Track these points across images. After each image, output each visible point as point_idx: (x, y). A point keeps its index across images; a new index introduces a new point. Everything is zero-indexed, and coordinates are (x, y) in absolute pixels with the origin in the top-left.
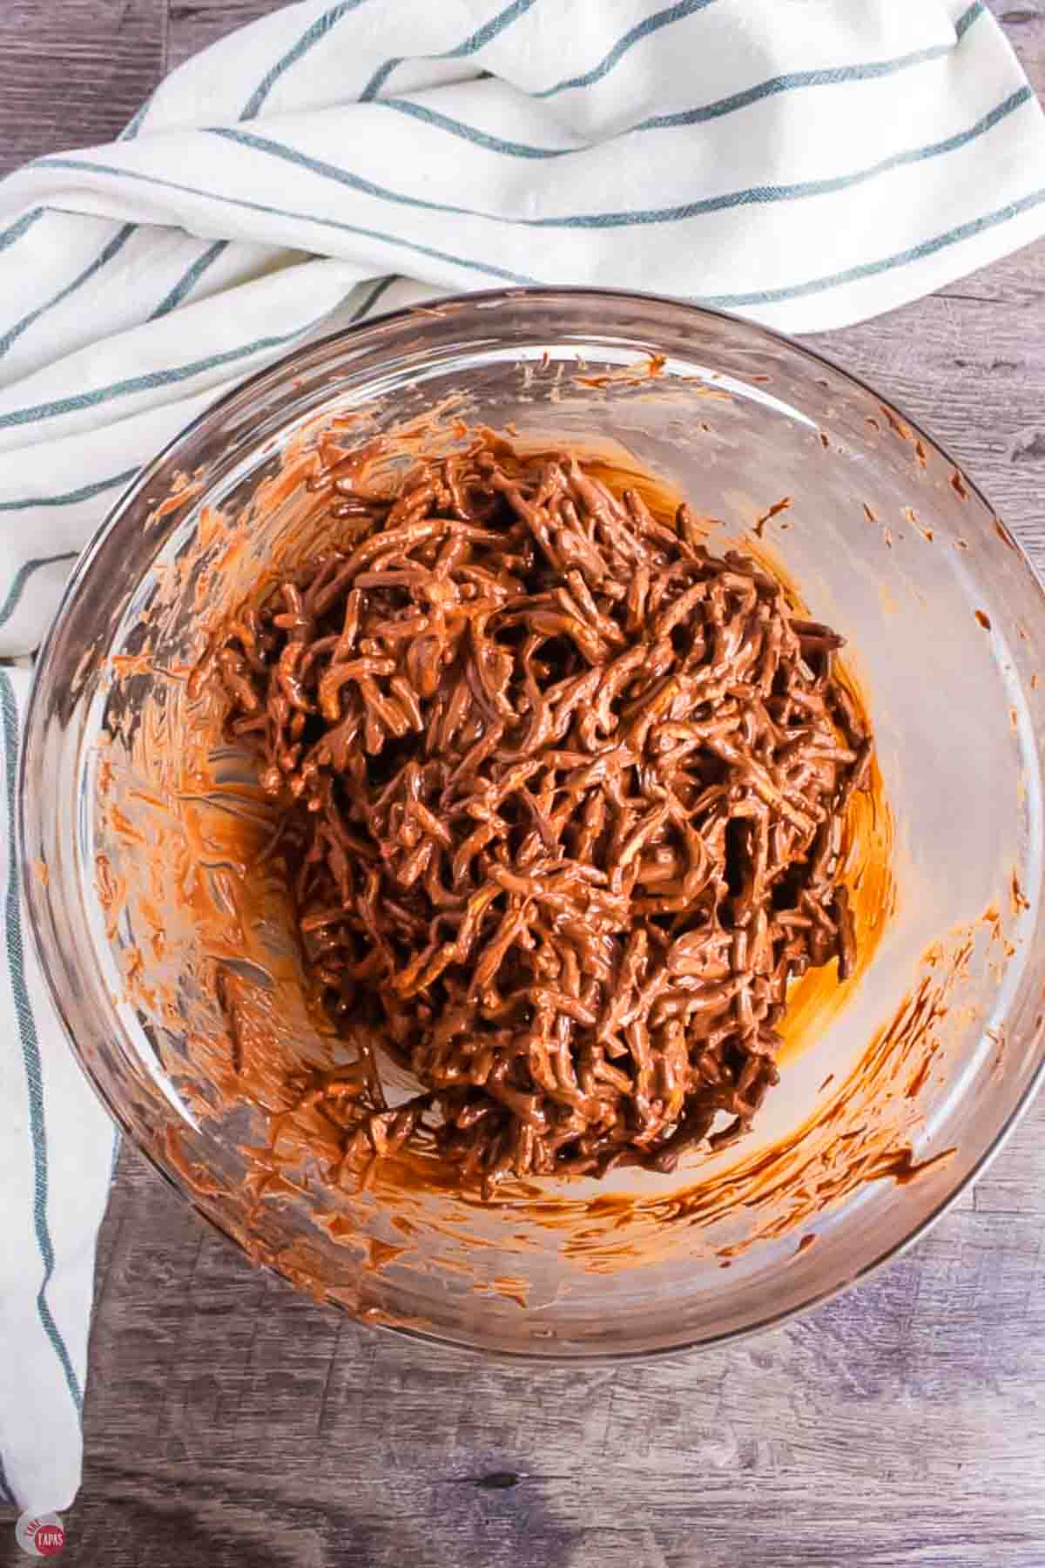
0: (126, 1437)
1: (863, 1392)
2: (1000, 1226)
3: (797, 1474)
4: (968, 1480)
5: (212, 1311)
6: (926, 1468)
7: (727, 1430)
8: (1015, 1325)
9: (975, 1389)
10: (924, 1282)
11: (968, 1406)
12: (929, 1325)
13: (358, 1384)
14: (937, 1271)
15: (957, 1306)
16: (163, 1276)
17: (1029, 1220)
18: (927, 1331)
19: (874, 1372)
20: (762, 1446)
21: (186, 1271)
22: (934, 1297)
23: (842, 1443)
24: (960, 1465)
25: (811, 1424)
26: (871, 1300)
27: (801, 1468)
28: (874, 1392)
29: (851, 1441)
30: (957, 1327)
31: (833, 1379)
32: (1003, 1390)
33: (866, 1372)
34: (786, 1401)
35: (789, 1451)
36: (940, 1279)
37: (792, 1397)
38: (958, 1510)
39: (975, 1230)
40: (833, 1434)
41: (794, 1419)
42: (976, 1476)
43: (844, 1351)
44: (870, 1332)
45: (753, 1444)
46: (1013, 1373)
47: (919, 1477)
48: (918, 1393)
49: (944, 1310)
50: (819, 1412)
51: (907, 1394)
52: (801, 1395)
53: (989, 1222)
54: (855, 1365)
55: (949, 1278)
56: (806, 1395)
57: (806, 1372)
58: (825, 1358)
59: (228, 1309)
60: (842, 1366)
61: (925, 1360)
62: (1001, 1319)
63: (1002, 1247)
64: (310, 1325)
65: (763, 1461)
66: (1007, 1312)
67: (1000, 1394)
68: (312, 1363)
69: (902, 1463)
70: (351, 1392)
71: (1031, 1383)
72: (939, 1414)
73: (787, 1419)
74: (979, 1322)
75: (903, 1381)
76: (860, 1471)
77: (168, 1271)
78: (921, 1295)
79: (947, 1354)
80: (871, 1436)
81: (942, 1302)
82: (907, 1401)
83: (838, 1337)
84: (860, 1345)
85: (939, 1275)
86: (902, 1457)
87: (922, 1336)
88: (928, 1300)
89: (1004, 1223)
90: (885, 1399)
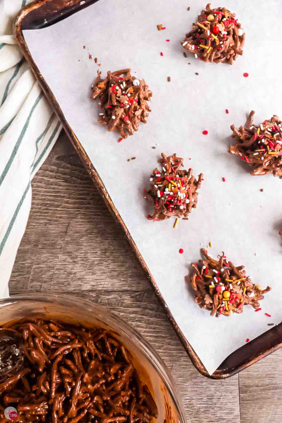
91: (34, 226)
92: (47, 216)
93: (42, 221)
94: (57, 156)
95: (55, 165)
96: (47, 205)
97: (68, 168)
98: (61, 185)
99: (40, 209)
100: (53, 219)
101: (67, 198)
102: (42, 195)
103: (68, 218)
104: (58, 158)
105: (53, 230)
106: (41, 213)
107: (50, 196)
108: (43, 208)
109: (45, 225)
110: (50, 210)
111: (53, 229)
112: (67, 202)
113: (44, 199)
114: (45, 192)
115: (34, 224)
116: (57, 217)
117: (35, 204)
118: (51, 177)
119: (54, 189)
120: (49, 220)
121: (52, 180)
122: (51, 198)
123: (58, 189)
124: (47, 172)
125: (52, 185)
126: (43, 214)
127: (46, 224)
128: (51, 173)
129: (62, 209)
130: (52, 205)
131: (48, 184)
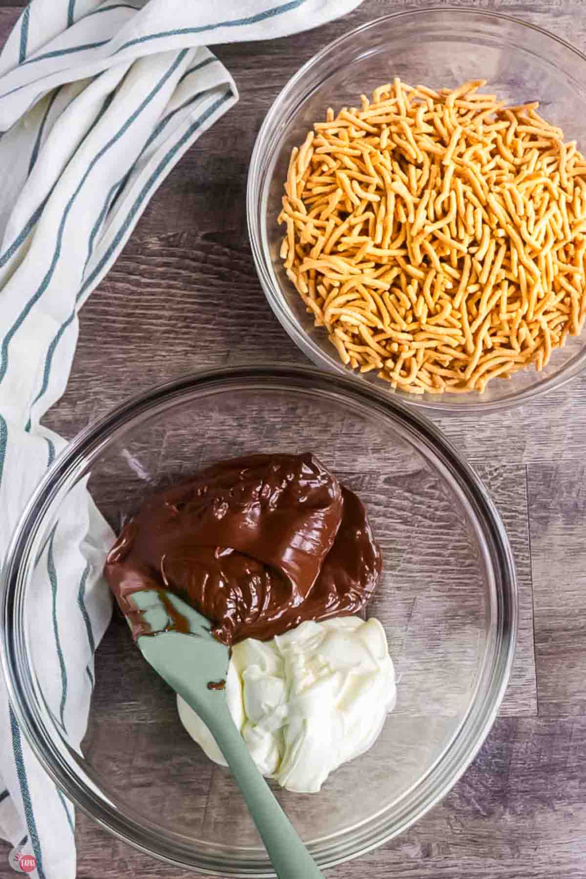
0: (94, 860)
1: (485, 814)
2: (551, 724)
3: (452, 859)
4: (541, 857)
5: (142, 785)
6: (518, 851)
7: (416, 838)
8: (561, 774)
9: (542, 809)
10: (514, 754)
11: (539, 818)
12: (517, 777)
13: (220, 819)
14: (520, 748)
15: (532, 766)
16: (115, 769)
17: (566, 719)
18: (516, 780)
19: (489, 803)
20: (434, 845)
21: (127, 765)
22: (519, 762)
23: (475, 841)
24: (536, 849)
25: (458, 832)
26: (487, 765)
27: (454, 855)
28: (490, 813)
29: (480, 840)
30: (531, 777)
31: (469, 808)
32: (556, 808)
33: (486, 804)
34: (445, 821)
35: (448, 847)
36: (522, 753)
37: (448, 818)
38: (537, 872)
39: (539, 726)
40: (470, 837)
41: (450, 830)
42: (545, 854)
43: (474, 793)
44: (487, 782)
45: (429, 845)
46: (560, 799)
47: (516, 856)
48: (513, 812)
49: (525, 768)
50: (463, 826)
51: (508, 813)
52: (453, 817)
53: (546, 721)
54: (480, 800)
55: (527, 752)
56: (455, 817)
57: (455, 805)
58: (464, 797)
59: (149, 785)
60: (473, 800)
61: (515, 795)
62: (554, 771)
63: (554, 734)
64: (193, 790)
65: (435, 853)
66: (558, 768)
67: (555, 811)
68: (196, 810)
69: (507, 850)
70: (216, 823)
71: (570, 804)
72: (524, 822)
73: (446, 830)
74: (543, 774)
75: (505, 807)
76: (485, 855)
77: (117, 766)
78: (512, 762)
79: (527, 791)
80: (489, 837)
81: (523, 764)
82: (508, 817)
83: (471, 786)
84: (483, 789)
85: (522, 750)
86: (507, 847)
87: (515, 783)
88: (517, 764)
89: (553, 721)
90: (497, 816)
91: (164, 356)
92: (188, 339)
93: (179, 349)
94: (204, 233)
95: (202, 248)
96: (188, 321)
97: (225, 254)
98: (211, 285)
99: (174, 326)
100: (198, 343)
101: (224, 307)
102: (179, 303)
103: (225, 343)
104: (205, 237)
105: (200, 364)
106: (176, 332)
107: (193, 303)
108: (180, 325)
109: (185, 355)
110: (194, 328)
111: (200, 361)
112: (224, 315)
113: (182, 309)
114: (183, 296)
115: (164, 354)
116: (206, 341)
117: (166, 317)
118: (194, 270)
119: (199, 290)
120: (190, 346)
121: (194, 276)
122: (195, 307)
123: (207, 291)
124: (187, 261)
125: (195, 283)
126: (181, 336)
127: (186, 353)
128: (194, 264)
129: (215, 327)
130: (194, 320)
131: (188, 281)
